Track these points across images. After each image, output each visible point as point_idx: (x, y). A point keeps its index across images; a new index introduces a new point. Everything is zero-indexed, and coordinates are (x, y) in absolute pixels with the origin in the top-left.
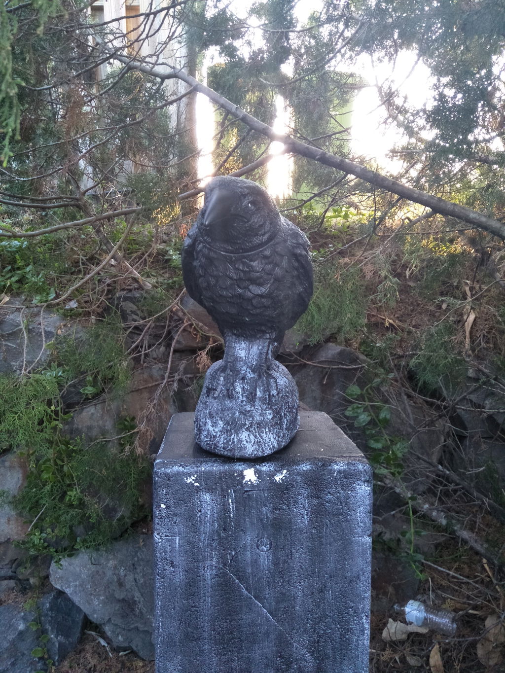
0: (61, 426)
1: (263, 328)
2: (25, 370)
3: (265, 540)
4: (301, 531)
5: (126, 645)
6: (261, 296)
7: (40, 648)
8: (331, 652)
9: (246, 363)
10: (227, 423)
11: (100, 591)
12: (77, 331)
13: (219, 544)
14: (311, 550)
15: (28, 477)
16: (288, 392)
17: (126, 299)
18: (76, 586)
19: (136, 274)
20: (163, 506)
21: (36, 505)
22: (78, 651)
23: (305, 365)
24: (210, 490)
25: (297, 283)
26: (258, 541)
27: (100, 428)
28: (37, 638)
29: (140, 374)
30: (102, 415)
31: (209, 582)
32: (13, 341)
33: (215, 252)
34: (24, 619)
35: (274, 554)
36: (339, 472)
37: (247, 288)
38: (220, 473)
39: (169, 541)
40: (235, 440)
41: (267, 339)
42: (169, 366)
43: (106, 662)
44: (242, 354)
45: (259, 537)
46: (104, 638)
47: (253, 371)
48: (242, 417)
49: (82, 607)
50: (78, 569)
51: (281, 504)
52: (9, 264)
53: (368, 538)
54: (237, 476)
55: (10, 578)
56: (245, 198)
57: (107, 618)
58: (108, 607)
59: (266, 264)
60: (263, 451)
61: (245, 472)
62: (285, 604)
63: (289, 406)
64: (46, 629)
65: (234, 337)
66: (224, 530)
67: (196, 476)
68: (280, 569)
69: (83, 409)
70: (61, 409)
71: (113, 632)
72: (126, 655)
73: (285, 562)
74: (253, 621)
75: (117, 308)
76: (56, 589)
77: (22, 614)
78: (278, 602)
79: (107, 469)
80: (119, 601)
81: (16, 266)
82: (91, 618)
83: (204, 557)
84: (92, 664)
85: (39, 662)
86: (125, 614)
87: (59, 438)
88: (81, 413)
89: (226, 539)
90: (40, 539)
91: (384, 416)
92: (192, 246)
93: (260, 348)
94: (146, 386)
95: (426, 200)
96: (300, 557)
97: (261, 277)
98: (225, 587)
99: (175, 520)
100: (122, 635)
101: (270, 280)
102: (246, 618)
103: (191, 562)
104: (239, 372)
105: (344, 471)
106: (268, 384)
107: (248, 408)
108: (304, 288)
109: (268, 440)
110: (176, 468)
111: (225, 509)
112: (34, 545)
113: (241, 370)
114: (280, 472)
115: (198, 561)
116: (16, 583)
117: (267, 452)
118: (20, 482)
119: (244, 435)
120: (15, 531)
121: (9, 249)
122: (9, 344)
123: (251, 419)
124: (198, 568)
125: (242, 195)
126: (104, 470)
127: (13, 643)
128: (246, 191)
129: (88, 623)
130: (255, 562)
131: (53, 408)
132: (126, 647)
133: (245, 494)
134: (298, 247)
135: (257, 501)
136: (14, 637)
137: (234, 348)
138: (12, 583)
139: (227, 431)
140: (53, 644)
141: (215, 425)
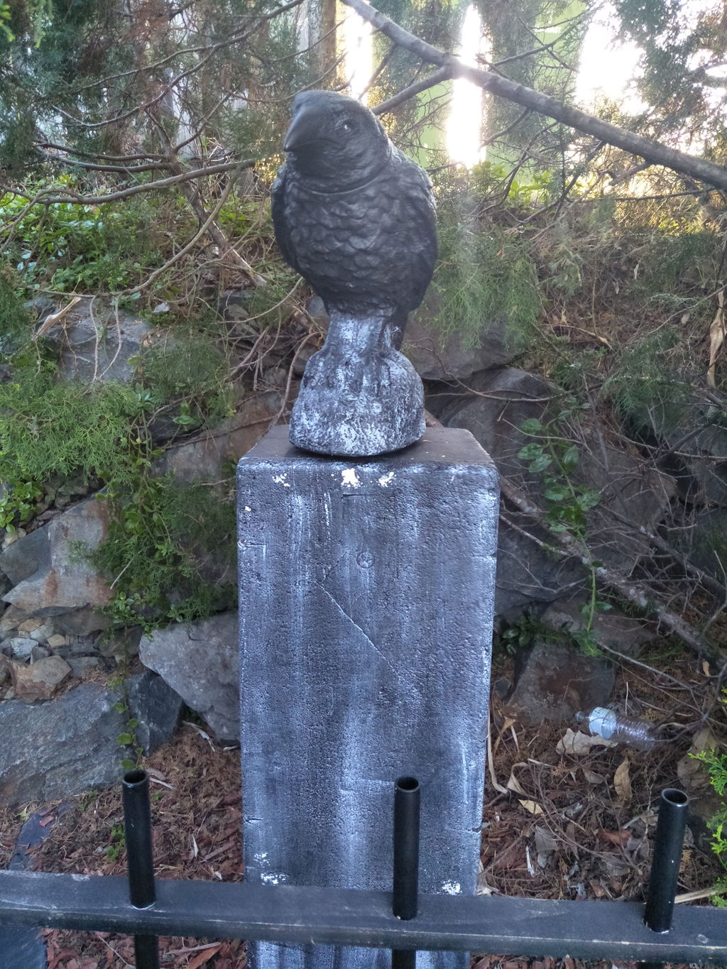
0: (149, 464)
1: (375, 301)
2: (97, 375)
3: (367, 554)
4: (410, 546)
5: (232, 738)
6: (365, 252)
7: (127, 734)
8: (442, 688)
9: (352, 347)
10: (324, 415)
11: (201, 673)
12: (167, 342)
13: (313, 556)
14: (422, 570)
15: (110, 527)
16: (405, 386)
17: (233, 301)
18: (171, 666)
19: (246, 265)
20: (247, 509)
21: (120, 560)
22: (174, 742)
23: (475, 397)
24: (302, 492)
25: (415, 238)
26: (359, 555)
27: (201, 473)
28: (124, 723)
29: (252, 404)
30: (203, 456)
31: (301, 599)
32: (88, 355)
33: (306, 192)
34: (108, 699)
35: (378, 571)
36: (458, 476)
37: (346, 241)
38: (314, 473)
39: (255, 549)
40: (332, 434)
41: (380, 316)
42: (287, 390)
43: (208, 756)
44: (348, 335)
45: (361, 551)
46: (206, 731)
47: (361, 355)
48: (341, 407)
49: (179, 692)
50: (173, 646)
51: (386, 512)
52: (81, 253)
53: (491, 559)
54: (334, 477)
55: (92, 655)
56: (338, 116)
57: (209, 705)
58: (210, 692)
59: (370, 208)
60: (366, 450)
61: (344, 473)
62: (389, 630)
63: (405, 402)
64: (135, 714)
65: (339, 314)
66: (319, 540)
67: (286, 475)
68: (384, 590)
69: (178, 448)
70: (149, 442)
71: (216, 722)
72: (232, 750)
73: (391, 581)
74: (351, 647)
75: (220, 312)
76: (148, 669)
77: (106, 694)
78: (380, 628)
79: (206, 514)
80: (223, 686)
81: (89, 256)
82: (189, 705)
83: (295, 570)
84: (190, 757)
85: (126, 750)
86: (230, 702)
87: (146, 479)
88: (175, 453)
89: (322, 551)
90: (126, 605)
91: (569, 459)
92: (282, 188)
93: (372, 328)
94: (259, 421)
95: (636, 146)
96: (408, 576)
97: (364, 226)
98: (319, 606)
99: (262, 525)
100: (227, 727)
101: (376, 230)
102: (344, 643)
103: (281, 575)
104: (342, 356)
105: (464, 476)
106: (378, 372)
107: (350, 398)
108: (425, 246)
109: (373, 437)
110: (262, 465)
111: (320, 515)
112: (118, 612)
113: (345, 354)
114: (386, 473)
115: (287, 574)
116: (99, 661)
117: (372, 452)
118: (101, 535)
119: (343, 428)
120: (96, 594)
121: (79, 232)
122: (83, 359)
123: (352, 410)
124: (288, 582)
125: (335, 113)
126: (201, 517)
127: (95, 725)
128: (340, 107)
129: (187, 713)
130: (355, 579)
131: (138, 440)
132: (233, 741)
133: (345, 500)
134: (415, 188)
135: (357, 507)
136: (96, 719)
137: (340, 328)
138: (94, 660)
139: (324, 423)
140: (144, 731)
141: (310, 418)
